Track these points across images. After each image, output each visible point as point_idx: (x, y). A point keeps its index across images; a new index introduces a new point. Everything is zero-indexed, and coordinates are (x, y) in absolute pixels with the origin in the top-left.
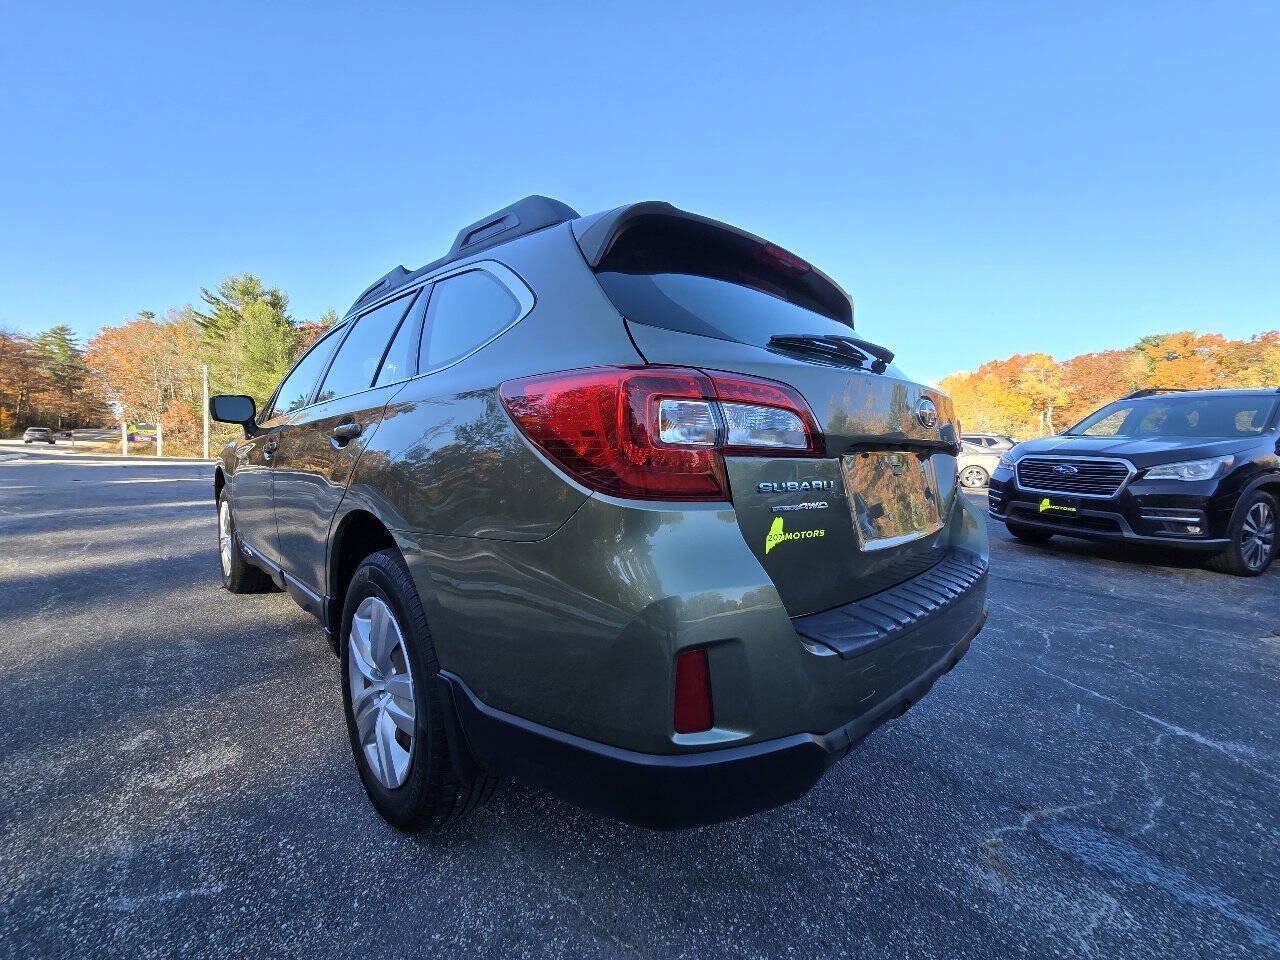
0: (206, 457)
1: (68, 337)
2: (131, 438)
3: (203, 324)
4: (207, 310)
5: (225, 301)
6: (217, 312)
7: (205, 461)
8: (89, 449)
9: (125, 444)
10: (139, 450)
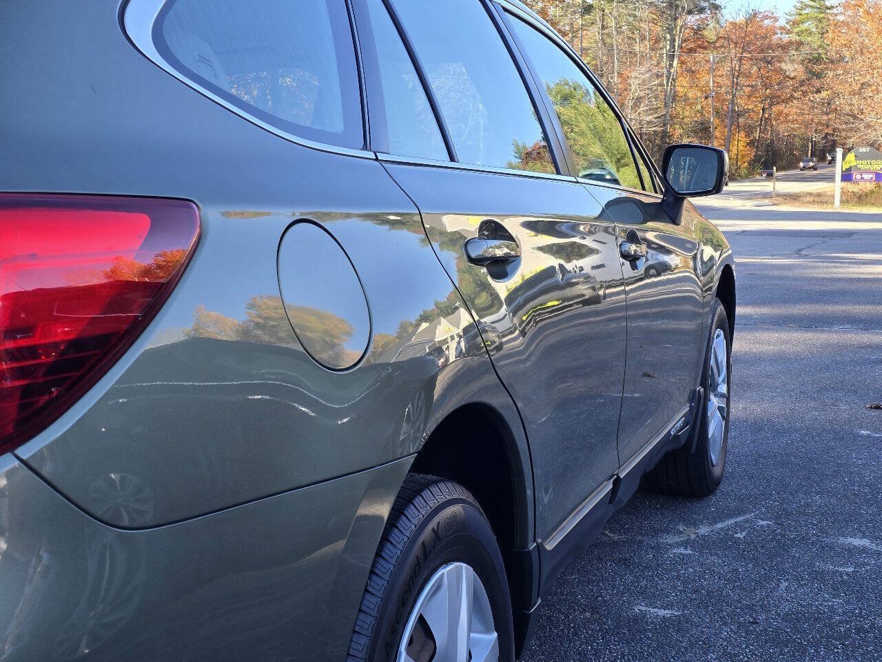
2: (847, 176)
9: (838, 185)
10: (860, 198)
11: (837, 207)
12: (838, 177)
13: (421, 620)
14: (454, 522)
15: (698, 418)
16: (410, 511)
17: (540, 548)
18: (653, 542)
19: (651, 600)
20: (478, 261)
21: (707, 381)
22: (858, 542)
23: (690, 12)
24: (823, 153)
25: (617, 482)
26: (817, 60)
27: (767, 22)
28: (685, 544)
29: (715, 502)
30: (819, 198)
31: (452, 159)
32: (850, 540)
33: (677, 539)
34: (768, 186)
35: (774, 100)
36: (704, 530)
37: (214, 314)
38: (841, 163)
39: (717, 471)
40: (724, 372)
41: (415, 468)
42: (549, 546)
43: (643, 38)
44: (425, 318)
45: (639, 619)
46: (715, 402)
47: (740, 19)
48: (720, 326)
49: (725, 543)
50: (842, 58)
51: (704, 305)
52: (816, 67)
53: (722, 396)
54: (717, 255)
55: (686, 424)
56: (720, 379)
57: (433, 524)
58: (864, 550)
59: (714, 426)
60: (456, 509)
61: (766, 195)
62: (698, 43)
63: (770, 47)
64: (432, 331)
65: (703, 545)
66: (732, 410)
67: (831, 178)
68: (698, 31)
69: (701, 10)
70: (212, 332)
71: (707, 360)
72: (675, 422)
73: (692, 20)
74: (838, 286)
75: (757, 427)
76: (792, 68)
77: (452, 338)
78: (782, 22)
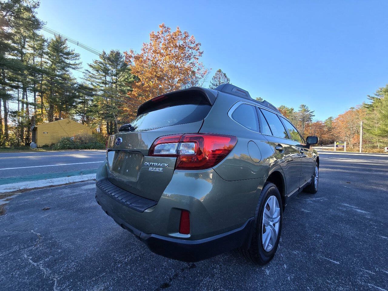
0: (360, 152)
1: (332, 119)
2: (337, 146)
3: (367, 107)
4: (369, 102)
5: (376, 97)
6: (374, 102)
7: (360, 153)
8: (327, 149)
9: (335, 147)
10: (340, 149)
11: (335, 151)
12: (335, 146)
13: (268, 204)
14: (273, 189)
15: (313, 181)
16: (266, 186)
17: (287, 196)
18: (305, 200)
19: (305, 209)
20: (277, 150)
21: (315, 174)
22: (346, 205)
23: (306, 121)
24: (332, 143)
25: (299, 188)
26: (330, 128)
27: (320, 123)
28: (311, 201)
29: (316, 195)
30: (331, 149)
31: (273, 135)
32: (344, 204)
33: (309, 200)
34: (321, 147)
35: (322, 134)
36: (314, 199)
37: (236, 155)
38: (335, 144)
39: (316, 190)
40: (317, 174)
41: (267, 180)
42: (288, 196)
43: (298, 125)
44: (268, 158)
45: (303, 211)
46: (316, 178)
47: (315, 122)
48: (317, 166)
49: (318, 201)
50: (335, 128)
51: (314, 163)
52: (330, 129)
53: (317, 177)
54: (316, 155)
55: (311, 181)
56: (317, 175)
57: (270, 189)
58: (348, 206)
59: (316, 182)
60: (274, 187)
61: (321, 149)
62: (308, 126)
63: (321, 126)
64: (269, 161)
65: (314, 201)
66: (319, 180)
67: (334, 146)
68: (308, 124)
69: (309, 121)
70: (236, 157)
71: (314, 171)
72: (309, 180)
73: (307, 122)
74: (337, 163)
75: (323, 184)
76: (325, 129)
77: (272, 163)
78: (323, 123)
